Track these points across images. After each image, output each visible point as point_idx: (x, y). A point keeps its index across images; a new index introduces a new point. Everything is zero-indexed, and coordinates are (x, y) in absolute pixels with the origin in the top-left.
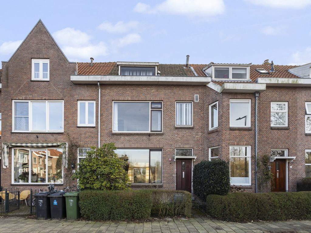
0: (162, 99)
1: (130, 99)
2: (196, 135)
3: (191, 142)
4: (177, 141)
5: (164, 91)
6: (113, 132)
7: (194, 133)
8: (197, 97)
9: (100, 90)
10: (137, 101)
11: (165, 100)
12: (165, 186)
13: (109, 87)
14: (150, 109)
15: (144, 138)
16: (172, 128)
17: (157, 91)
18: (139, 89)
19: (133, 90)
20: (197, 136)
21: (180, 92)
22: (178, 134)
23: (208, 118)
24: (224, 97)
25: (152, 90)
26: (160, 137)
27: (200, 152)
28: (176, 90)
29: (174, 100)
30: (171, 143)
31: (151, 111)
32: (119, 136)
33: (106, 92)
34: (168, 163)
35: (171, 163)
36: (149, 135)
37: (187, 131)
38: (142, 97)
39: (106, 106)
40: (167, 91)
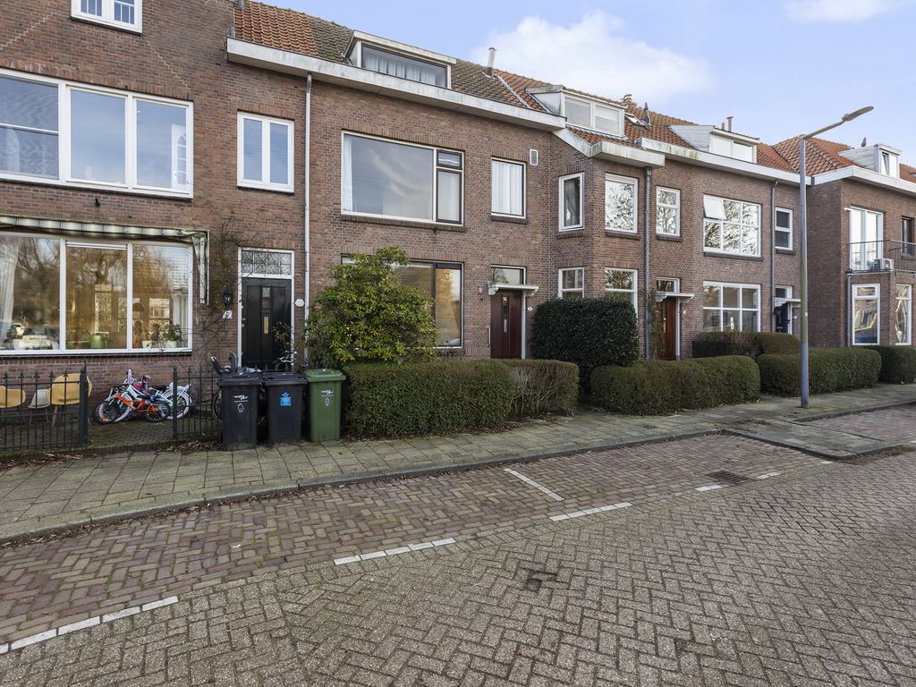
0: (464, 148)
1: (387, 134)
2: (534, 238)
3: (523, 253)
4: (494, 249)
5: (468, 128)
6: (343, 213)
7: (528, 234)
8: (534, 154)
9: (308, 95)
10: (406, 141)
11: (469, 151)
12: (469, 351)
13: (334, 93)
14: (435, 167)
15: (424, 234)
16: (486, 217)
17: (453, 126)
18: (409, 112)
19: (397, 111)
20: (534, 242)
21: (501, 138)
22: (496, 233)
23: (557, 203)
24: (596, 167)
25: (442, 120)
26: (458, 236)
27: (541, 276)
28: (493, 131)
29: (489, 155)
30: (483, 252)
31: (438, 170)
32: (360, 226)
33: (325, 103)
34: (477, 297)
35: (482, 299)
36: (435, 229)
37: (516, 227)
38: (418, 134)
39: (326, 143)
40: (474, 131)
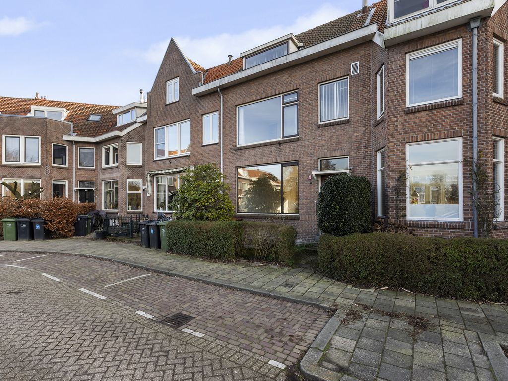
0: (298, 87)
1: (255, 99)
2: (356, 131)
3: (345, 145)
4: (320, 148)
5: (300, 73)
6: (238, 146)
7: (350, 130)
8: (355, 66)
9: (222, 97)
10: (264, 98)
11: (302, 87)
12: (302, 218)
13: (232, 90)
15: (274, 148)
16: (314, 127)
17: (290, 76)
18: (265, 81)
19: (259, 84)
20: (355, 134)
21: (325, 67)
22: (322, 136)
23: (375, 97)
25: (283, 77)
26: (295, 144)
27: (362, 160)
28: (317, 66)
29: (316, 83)
30: (312, 151)
31: (283, 107)
32: (243, 151)
33: (229, 97)
34: (307, 182)
35: (311, 183)
36: (280, 143)
37: (338, 128)
38: (270, 92)
39: (229, 115)
40: (305, 73)
